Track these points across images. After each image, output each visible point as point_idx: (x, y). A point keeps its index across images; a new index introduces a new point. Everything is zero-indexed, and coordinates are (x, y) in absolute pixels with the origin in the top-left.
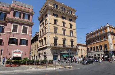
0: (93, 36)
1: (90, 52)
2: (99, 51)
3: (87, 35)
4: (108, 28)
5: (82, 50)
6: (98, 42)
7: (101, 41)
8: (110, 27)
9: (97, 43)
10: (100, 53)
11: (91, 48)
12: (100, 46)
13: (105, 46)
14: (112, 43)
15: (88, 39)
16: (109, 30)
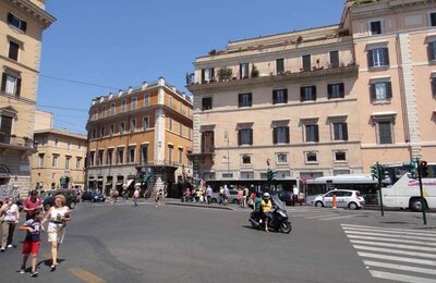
0: (114, 111)
1: (93, 168)
2: (124, 163)
3: (94, 103)
4: (162, 92)
5: (68, 157)
6: (125, 133)
7: (136, 131)
8: (167, 91)
9: (121, 136)
10: (125, 172)
11: (101, 152)
12: (128, 148)
13: (144, 149)
14: (163, 142)
15: (96, 117)
16: (162, 99)
